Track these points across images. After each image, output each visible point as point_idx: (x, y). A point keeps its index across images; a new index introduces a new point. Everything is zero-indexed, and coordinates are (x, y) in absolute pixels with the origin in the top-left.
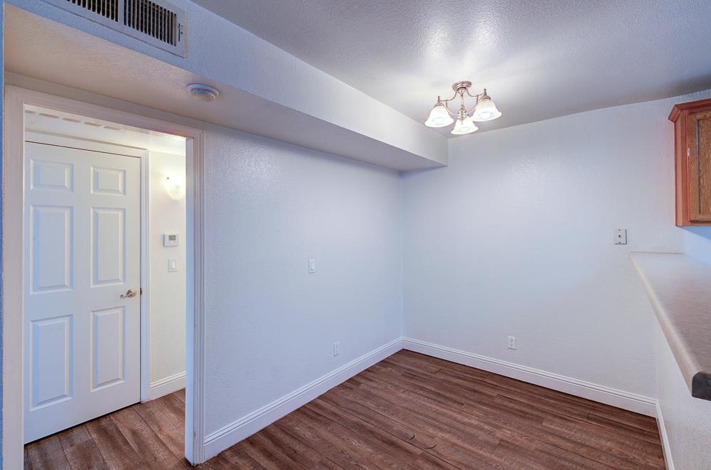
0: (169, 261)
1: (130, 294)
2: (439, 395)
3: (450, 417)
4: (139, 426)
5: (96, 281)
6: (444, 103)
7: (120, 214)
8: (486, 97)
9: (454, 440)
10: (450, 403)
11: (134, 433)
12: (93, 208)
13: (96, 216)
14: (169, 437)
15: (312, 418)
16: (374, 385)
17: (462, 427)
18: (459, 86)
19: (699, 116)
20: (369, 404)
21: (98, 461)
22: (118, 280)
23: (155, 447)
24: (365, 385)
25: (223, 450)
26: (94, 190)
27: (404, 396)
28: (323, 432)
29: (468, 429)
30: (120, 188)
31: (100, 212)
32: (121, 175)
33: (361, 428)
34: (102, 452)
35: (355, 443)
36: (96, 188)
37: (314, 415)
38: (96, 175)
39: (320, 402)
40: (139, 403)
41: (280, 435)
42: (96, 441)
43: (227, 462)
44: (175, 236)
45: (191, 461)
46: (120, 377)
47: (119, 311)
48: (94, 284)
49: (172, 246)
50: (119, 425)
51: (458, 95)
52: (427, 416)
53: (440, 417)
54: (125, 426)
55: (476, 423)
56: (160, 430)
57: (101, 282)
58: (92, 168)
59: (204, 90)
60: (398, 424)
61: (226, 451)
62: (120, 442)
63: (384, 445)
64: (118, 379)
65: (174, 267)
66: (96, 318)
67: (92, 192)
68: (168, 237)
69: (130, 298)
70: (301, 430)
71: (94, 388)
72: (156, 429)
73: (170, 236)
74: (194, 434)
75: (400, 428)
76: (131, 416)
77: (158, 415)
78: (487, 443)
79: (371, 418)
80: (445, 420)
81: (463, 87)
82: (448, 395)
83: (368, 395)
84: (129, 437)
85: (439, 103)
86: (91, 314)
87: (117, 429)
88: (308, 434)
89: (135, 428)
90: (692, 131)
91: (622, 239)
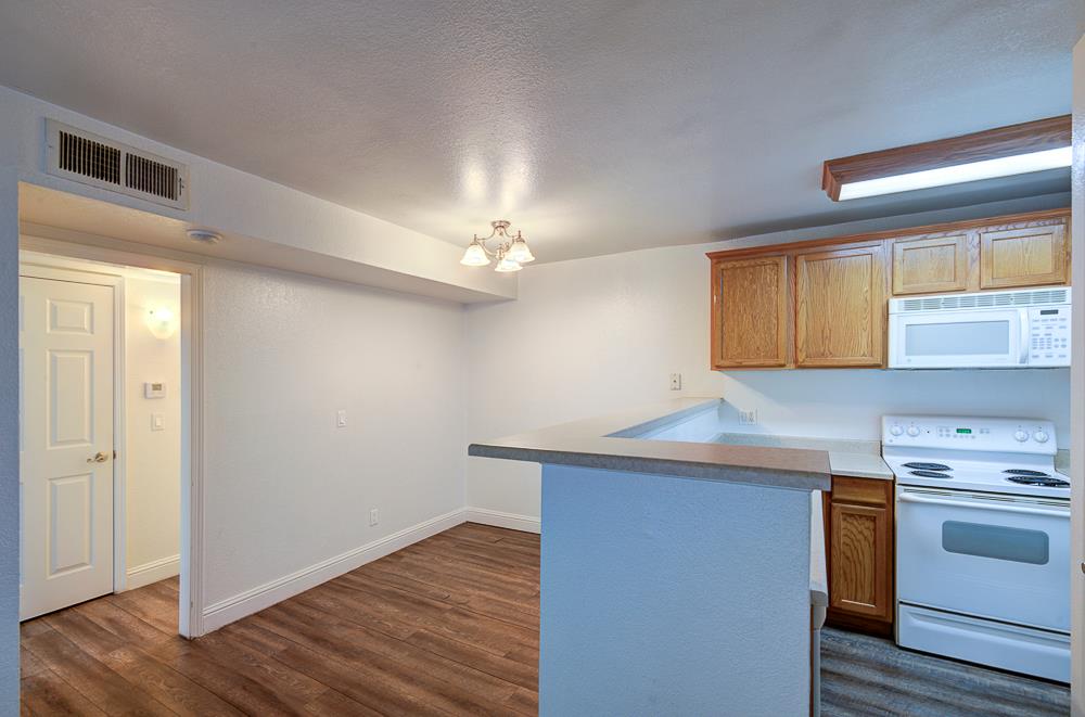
0: (152, 416)
1: (99, 458)
2: (491, 561)
3: (496, 578)
4: (114, 614)
5: (54, 442)
6: (481, 241)
7: (86, 358)
8: (520, 239)
9: (492, 596)
10: (500, 567)
11: (111, 621)
12: (50, 350)
13: (54, 360)
14: (157, 620)
15: (337, 591)
16: (420, 557)
17: (503, 585)
18: (497, 224)
19: (722, 266)
20: (407, 574)
21: (67, 645)
22: (83, 441)
23: (140, 629)
24: (407, 558)
25: (226, 623)
26: (52, 328)
27: (450, 564)
28: (348, 601)
29: (509, 587)
30: (86, 326)
31: (59, 355)
32: (86, 310)
33: (393, 594)
34: (71, 638)
35: (382, 606)
36: (54, 326)
37: (338, 588)
38: (54, 309)
39: (350, 576)
40: (112, 594)
41: (297, 608)
42: (61, 631)
43: (230, 633)
44: (160, 385)
45: (187, 636)
46: (86, 560)
47: (85, 479)
48: (52, 445)
49: (157, 398)
50: (87, 615)
51: (497, 233)
52: (471, 580)
53: (484, 580)
54: (96, 615)
55: (520, 581)
56: (144, 614)
57: (62, 443)
58: (48, 302)
59: (206, 236)
60: (435, 588)
61: (230, 625)
62: (91, 628)
63: (415, 606)
64: (83, 564)
65: (158, 424)
66: (54, 488)
67: (48, 330)
68: (151, 387)
69: (99, 464)
70: (320, 601)
71: (51, 574)
72: (139, 615)
73: (154, 385)
74: (192, 604)
75: (437, 591)
76: (102, 607)
77: (139, 603)
78: (524, 595)
79: (405, 586)
80: (489, 581)
81: (501, 226)
82: (501, 560)
83: (409, 567)
84: (103, 624)
85: (476, 242)
86: (48, 483)
87: (87, 619)
88: (330, 604)
89: (109, 616)
90: (717, 280)
91: (677, 384)
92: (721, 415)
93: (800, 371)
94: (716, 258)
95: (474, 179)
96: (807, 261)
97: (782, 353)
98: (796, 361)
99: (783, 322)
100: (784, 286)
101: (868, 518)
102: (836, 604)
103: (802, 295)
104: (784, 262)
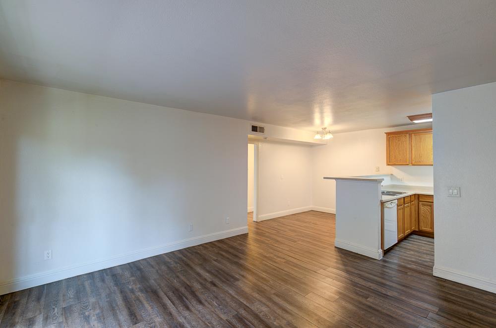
18: (323, 129)
85: (318, 133)
90: (388, 140)
91: (378, 169)
92: (392, 179)
93: (413, 166)
94: (388, 134)
95: (317, 120)
96: (415, 135)
97: (408, 161)
98: (412, 163)
99: (408, 152)
100: (408, 142)
101: (429, 206)
102: (420, 229)
103: (413, 145)
104: (408, 135)
